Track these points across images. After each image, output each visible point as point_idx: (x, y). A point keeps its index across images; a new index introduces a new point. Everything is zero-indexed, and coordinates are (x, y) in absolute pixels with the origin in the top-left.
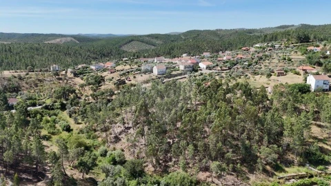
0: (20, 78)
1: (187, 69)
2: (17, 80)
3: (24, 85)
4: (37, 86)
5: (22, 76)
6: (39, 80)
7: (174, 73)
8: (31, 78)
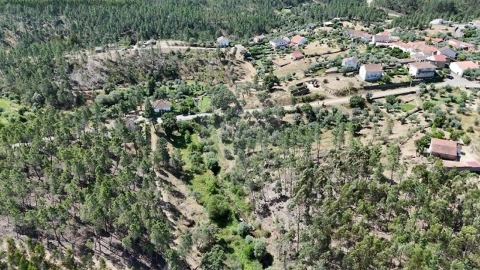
0: (180, 57)
1: (422, 75)
2: (175, 58)
3: (183, 66)
4: (197, 71)
5: (183, 52)
6: (201, 61)
7: (396, 80)
8: (191, 56)
